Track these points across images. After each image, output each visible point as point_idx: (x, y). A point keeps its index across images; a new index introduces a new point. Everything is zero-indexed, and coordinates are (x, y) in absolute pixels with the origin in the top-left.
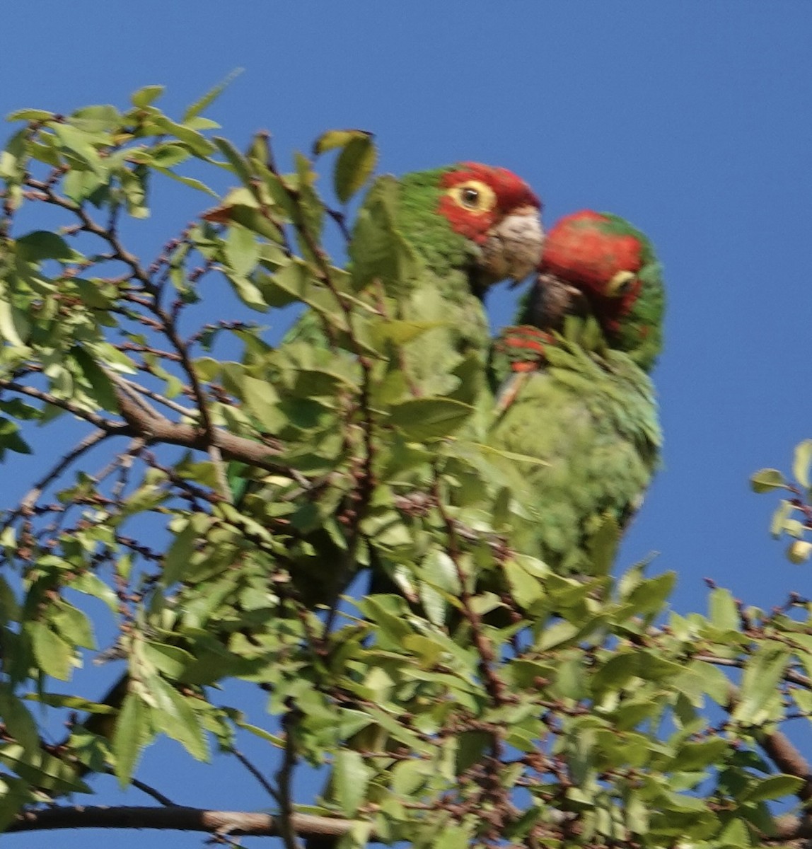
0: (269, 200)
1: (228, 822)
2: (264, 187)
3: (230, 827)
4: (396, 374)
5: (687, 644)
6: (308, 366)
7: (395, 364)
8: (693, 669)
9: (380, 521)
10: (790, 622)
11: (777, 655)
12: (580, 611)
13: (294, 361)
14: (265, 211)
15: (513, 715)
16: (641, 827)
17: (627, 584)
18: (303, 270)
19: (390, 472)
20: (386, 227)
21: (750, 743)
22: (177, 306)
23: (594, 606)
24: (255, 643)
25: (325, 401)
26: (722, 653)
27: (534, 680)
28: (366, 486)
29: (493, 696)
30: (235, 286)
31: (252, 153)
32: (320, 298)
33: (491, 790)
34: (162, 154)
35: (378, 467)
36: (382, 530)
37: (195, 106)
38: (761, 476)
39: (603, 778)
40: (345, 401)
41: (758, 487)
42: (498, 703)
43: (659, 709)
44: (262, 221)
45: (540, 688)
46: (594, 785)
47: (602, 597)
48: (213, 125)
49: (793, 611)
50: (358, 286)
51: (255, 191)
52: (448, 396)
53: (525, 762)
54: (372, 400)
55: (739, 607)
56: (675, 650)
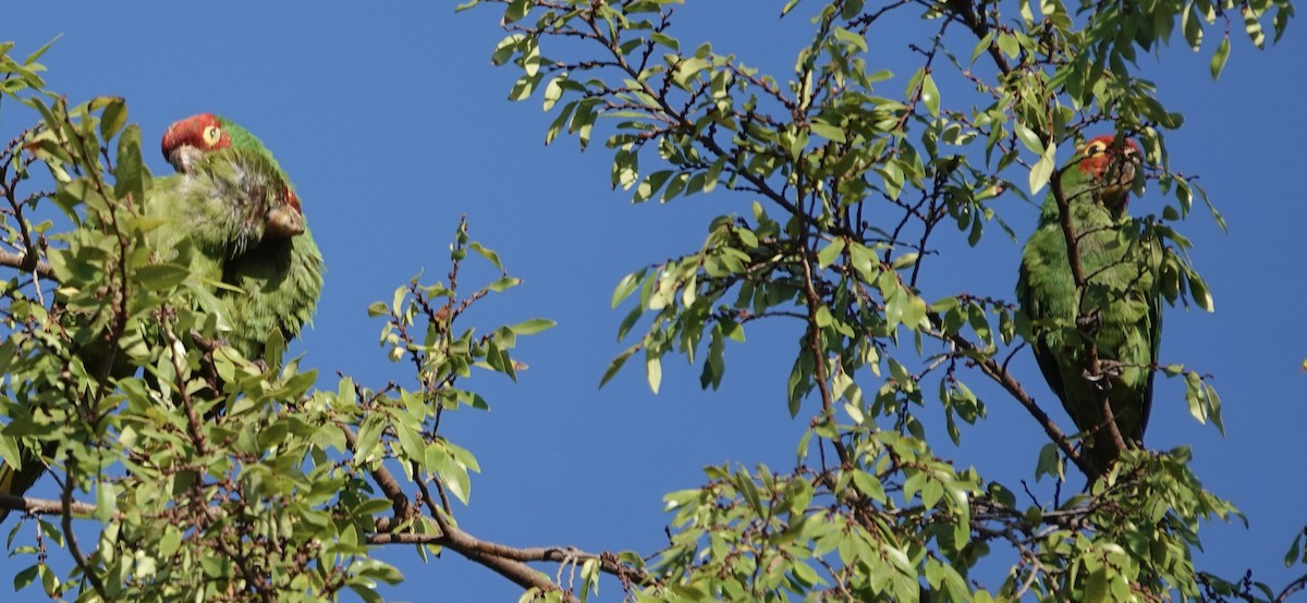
0: (65, 139)
1: (35, 506)
2: (62, 130)
3: (36, 509)
4: (141, 250)
5: (322, 413)
6: (85, 243)
7: (140, 243)
8: (326, 429)
9: (130, 340)
10: (388, 399)
11: (379, 421)
12: (257, 391)
13: (79, 241)
14: (63, 145)
15: (210, 460)
16: (288, 533)
17: (288, 372)
18: (85, 184)
19: (137, 310)
20: (138, 159)
21: (361, 474)
22: (14, 182)
23: (264, 384)
24: (49, 415)
25: (98, 264)
26: (343, 418)
27: (224, 439)
28: (122, 318)
29: (198, 448)
30: (52, 170)
31: (55, 108)
32: (94, 201)
33: (195, 506)
34: (10, 84)
35: (129, 307)
36: (132, 345)
37: (32, 55)
38: (374, 307)
39: (266, 501)
40: (110, 263)
41: (371, 314)
42: (201, 453)
43: (301, 454)
44: (60, 150)
45: (227, 444)
46: (260, 506)
47: (271, 379)
48: (44, 68)
49: (390, 392)
50: (120, 194)
51: (57, 132)
52: (171, 262)
53: (221, 485)
54: (126, 265)
55: (357, 390)
56: (314, 415)
